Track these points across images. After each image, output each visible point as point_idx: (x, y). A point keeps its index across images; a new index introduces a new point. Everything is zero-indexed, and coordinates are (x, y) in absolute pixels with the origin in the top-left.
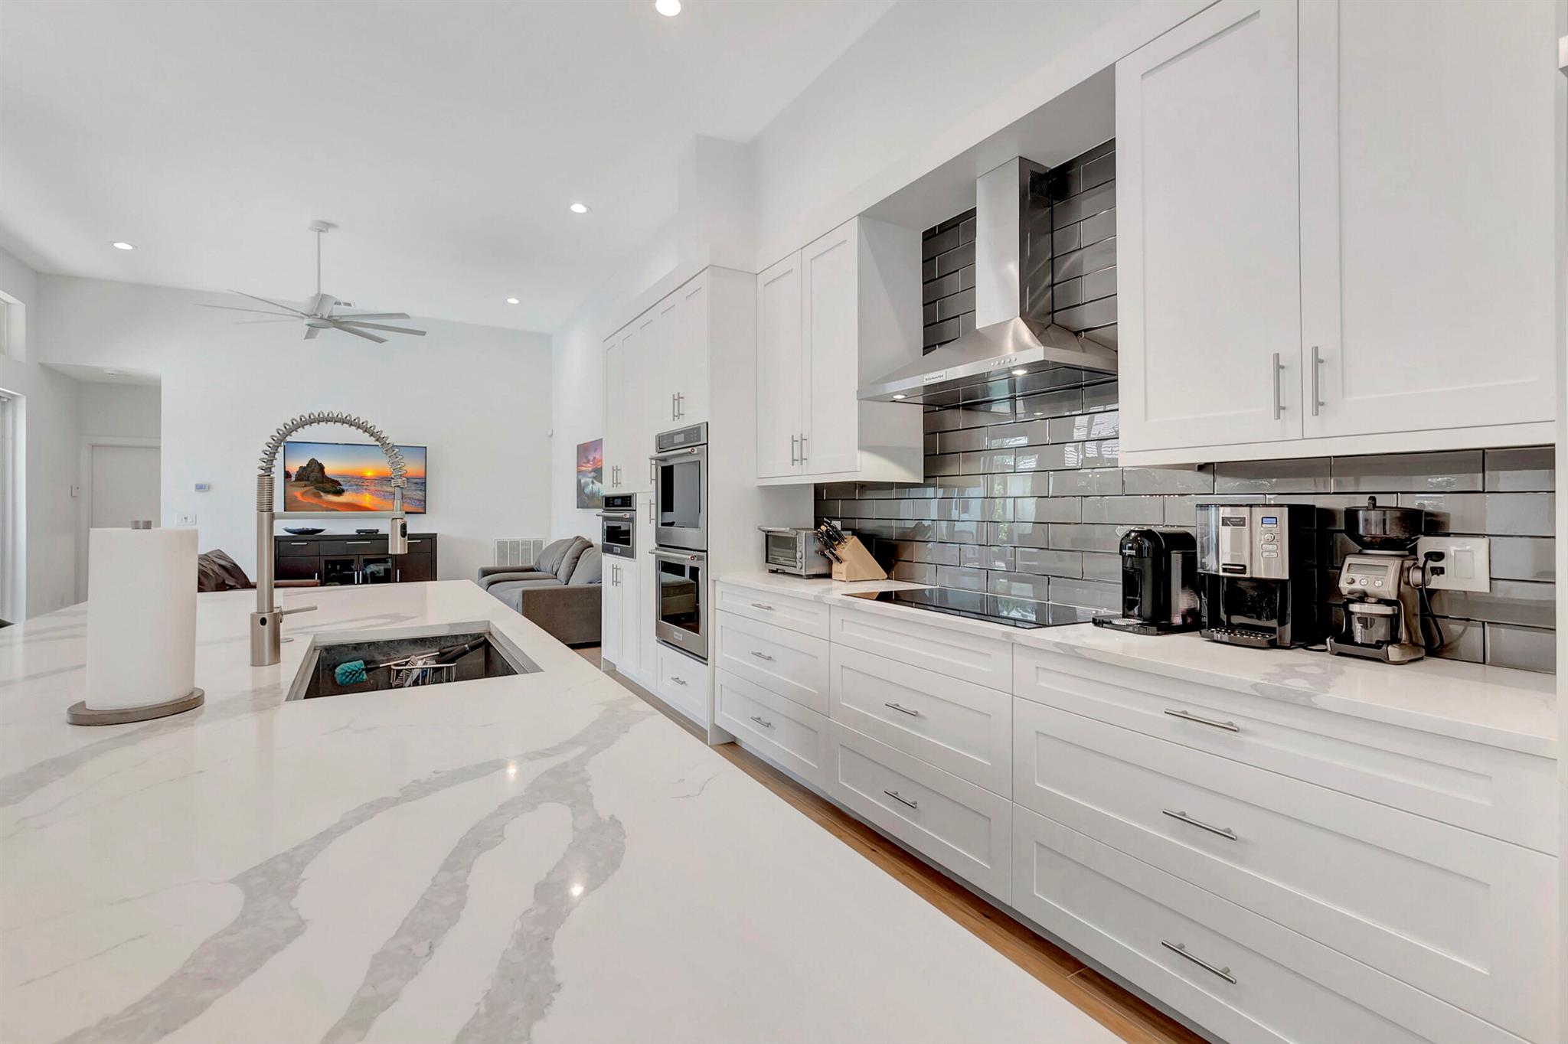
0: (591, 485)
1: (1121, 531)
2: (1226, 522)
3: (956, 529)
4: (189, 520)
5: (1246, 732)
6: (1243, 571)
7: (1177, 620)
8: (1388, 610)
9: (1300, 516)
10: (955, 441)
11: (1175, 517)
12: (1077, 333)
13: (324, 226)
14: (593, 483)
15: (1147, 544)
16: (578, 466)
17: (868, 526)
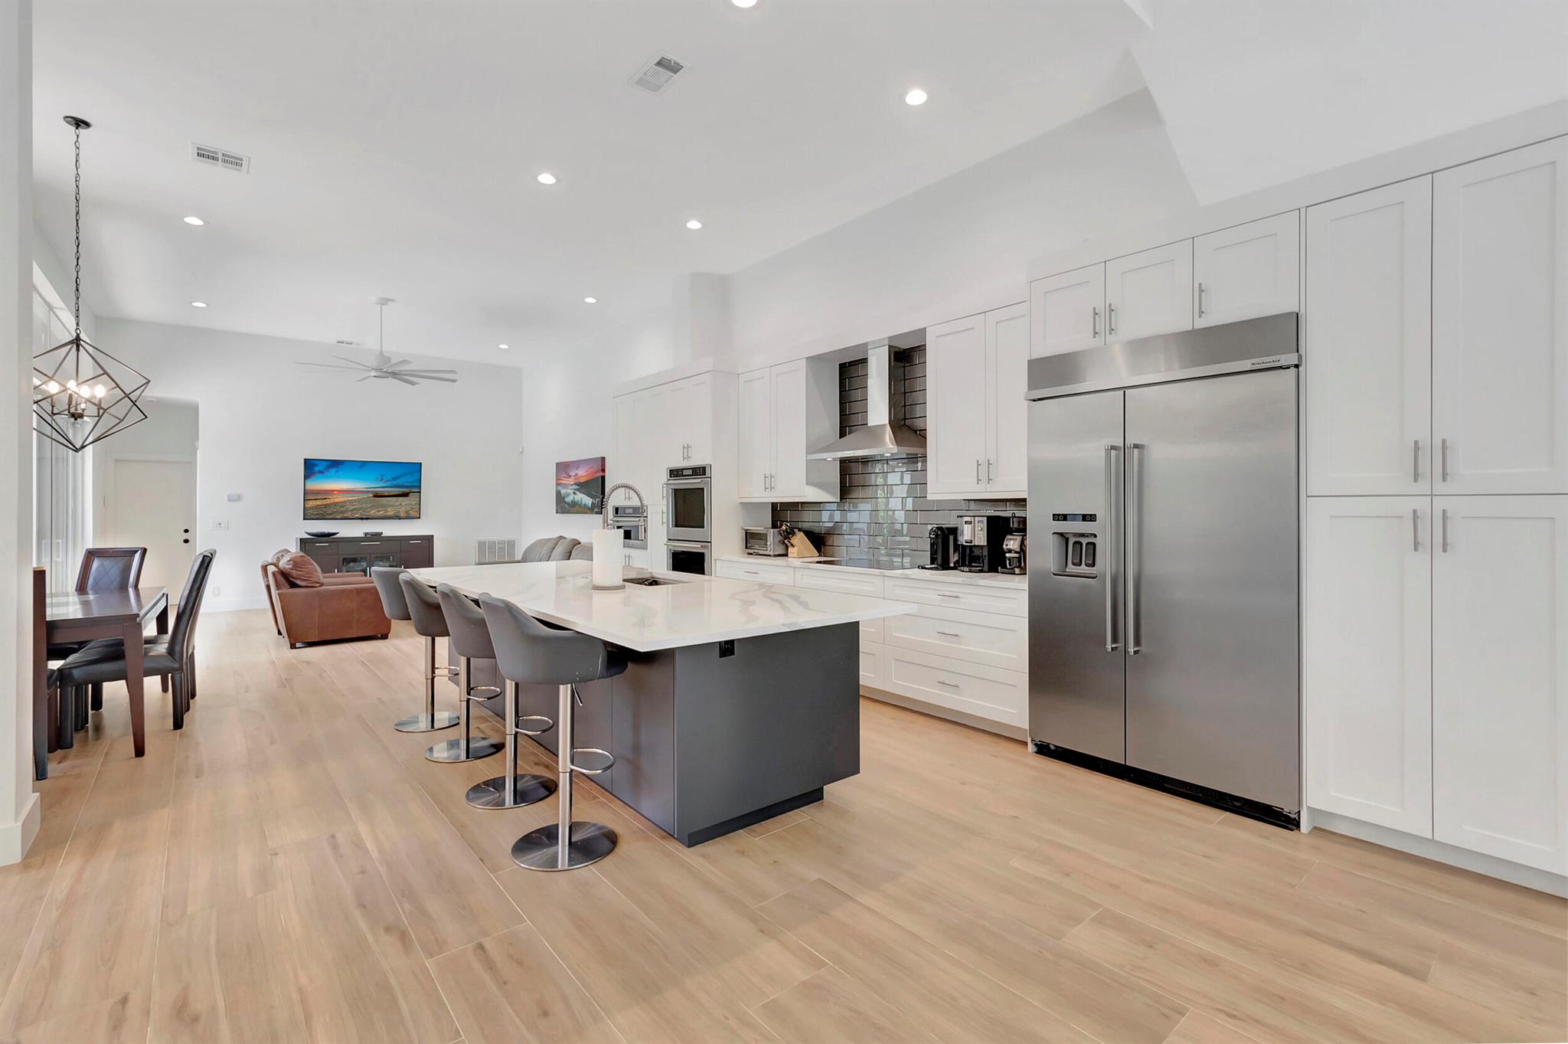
0: (573, 495)
1: (930, 527)
2: (966, 523)
3: (854, 527)
4: (223, 525)
5: (961, 598)
6: (971, 542)
7: (952, 565)
8: (1017, 555)
9: (992, 521)
10: (857, 480)
11: (948, 521)
12: (916, 431)
13: (385, 301)
14: (574, 493)
15: (939, 533)
16: (557, 480)
17: (806, 526)
